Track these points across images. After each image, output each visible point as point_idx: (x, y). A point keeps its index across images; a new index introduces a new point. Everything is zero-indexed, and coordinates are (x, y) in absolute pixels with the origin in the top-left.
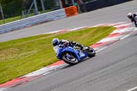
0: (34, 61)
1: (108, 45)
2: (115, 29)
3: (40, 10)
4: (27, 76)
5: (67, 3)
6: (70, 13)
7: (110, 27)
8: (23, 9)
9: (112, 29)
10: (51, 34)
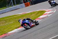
0: (12, 26)
1: (43, 19)
2: (46, 11)
3: (14, 4)
4: (9, 33)
5: (25, 1)
6: (27, 5)
7: (44, 11)
8: (7, 4)
9: (44, 12)
10: (19, 15)
